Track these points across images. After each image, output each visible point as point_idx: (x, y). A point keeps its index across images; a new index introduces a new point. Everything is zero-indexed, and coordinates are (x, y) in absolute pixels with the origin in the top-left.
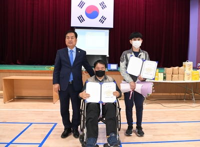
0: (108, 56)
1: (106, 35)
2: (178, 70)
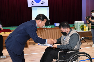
0: (49, 20)
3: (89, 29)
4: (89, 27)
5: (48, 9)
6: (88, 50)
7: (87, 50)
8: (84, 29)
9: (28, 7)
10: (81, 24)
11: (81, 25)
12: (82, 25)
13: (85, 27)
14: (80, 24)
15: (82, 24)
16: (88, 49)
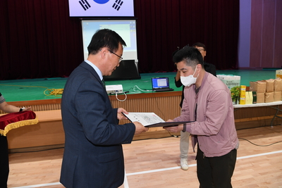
0: (137, 61)
1: (131, 28)
2: (274, 84)
3: (255, 100)
4: (254, 93)
5: (135, 26)
6: (251, 165)
7: (246, 165)
8: (241, 99)
9: (70, 16)
10: (233, 84)
11: (232, 86)
12: (235, 89)
13: (242, 93)
14: (230, 83)
15: (234, 86)
16: (251, 162)
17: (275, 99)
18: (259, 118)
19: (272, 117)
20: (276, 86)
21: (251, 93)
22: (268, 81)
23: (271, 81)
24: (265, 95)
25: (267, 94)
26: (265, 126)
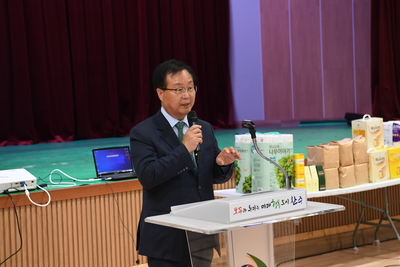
2: (353, 147)
3: (322, 182)
4: (319, 169)
8: (299, 181)
10: (281, 151)
11: (279, 157)
12: (285, 160)
13: (299, 170)
14: (276, 149)
15: (283, 155)
17: (357, 181)
18: (327, 231)
19: (352, 227)
20: (357, 153)
21: (313, 168)
22: (341, 142)
23: (346, 142)
24: (340, 172)
25: (343, 169)
26: (341, 249)
